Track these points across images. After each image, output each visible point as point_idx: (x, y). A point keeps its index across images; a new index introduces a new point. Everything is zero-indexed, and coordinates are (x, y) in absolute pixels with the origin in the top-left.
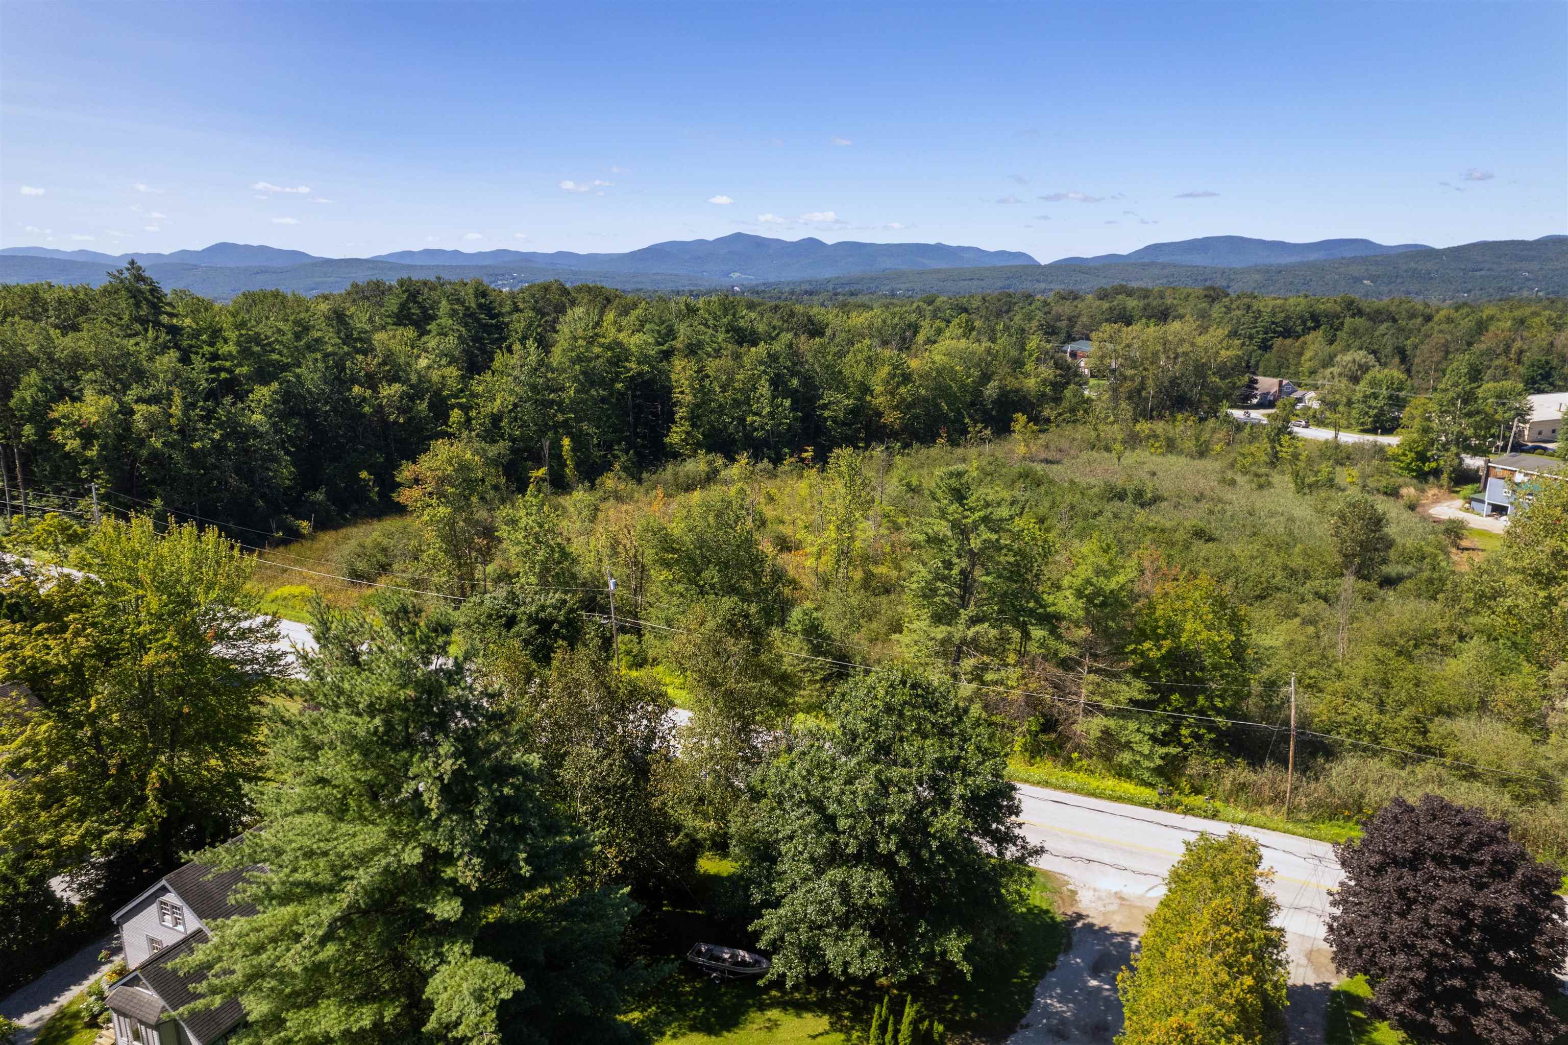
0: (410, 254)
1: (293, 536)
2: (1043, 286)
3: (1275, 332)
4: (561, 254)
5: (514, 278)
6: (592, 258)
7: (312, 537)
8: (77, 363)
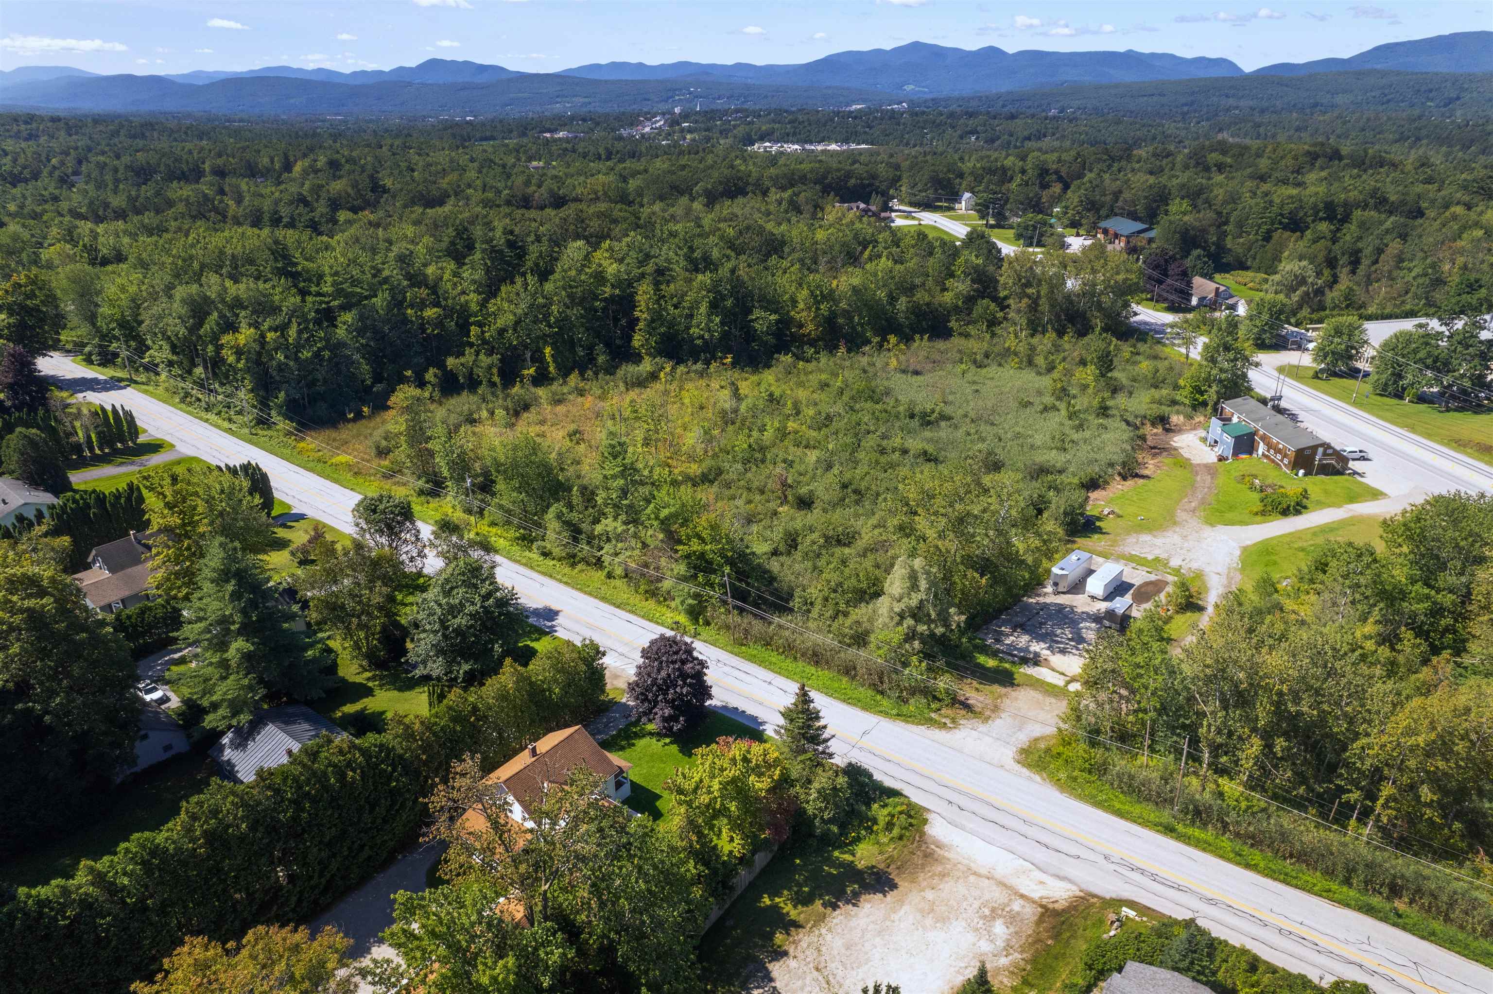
0: (598, 67)
1: (359, 416)
2: (1231, 101)
3: (1281, 223)
4: (739, 66)
5: (690, 93)
6: (770, 70)
7: (369, 417)
8: (238, 304)
